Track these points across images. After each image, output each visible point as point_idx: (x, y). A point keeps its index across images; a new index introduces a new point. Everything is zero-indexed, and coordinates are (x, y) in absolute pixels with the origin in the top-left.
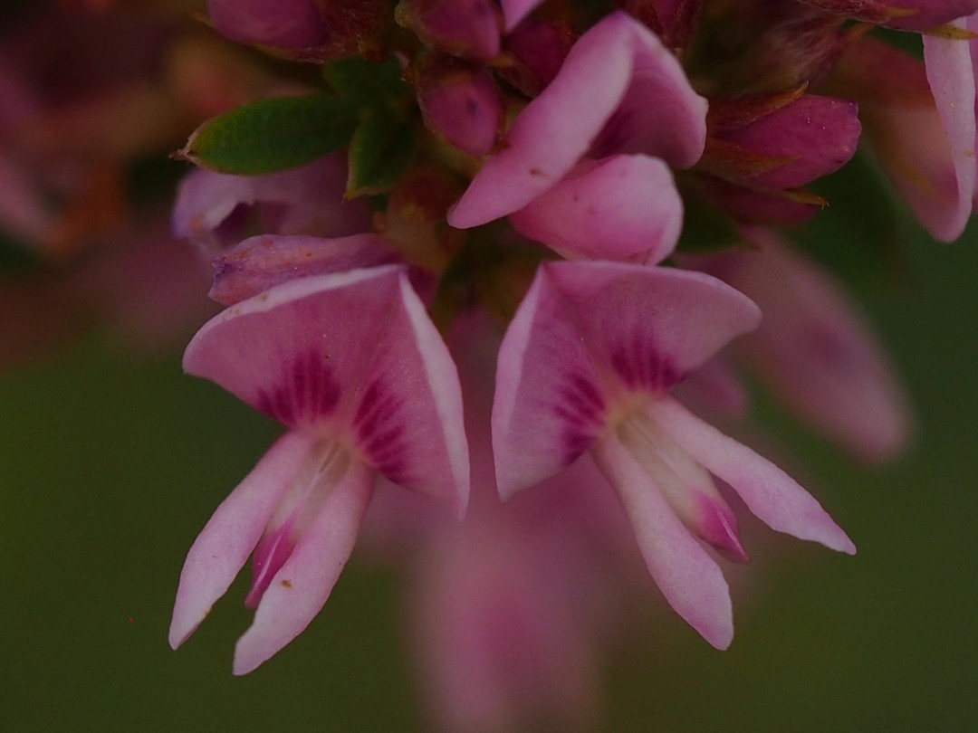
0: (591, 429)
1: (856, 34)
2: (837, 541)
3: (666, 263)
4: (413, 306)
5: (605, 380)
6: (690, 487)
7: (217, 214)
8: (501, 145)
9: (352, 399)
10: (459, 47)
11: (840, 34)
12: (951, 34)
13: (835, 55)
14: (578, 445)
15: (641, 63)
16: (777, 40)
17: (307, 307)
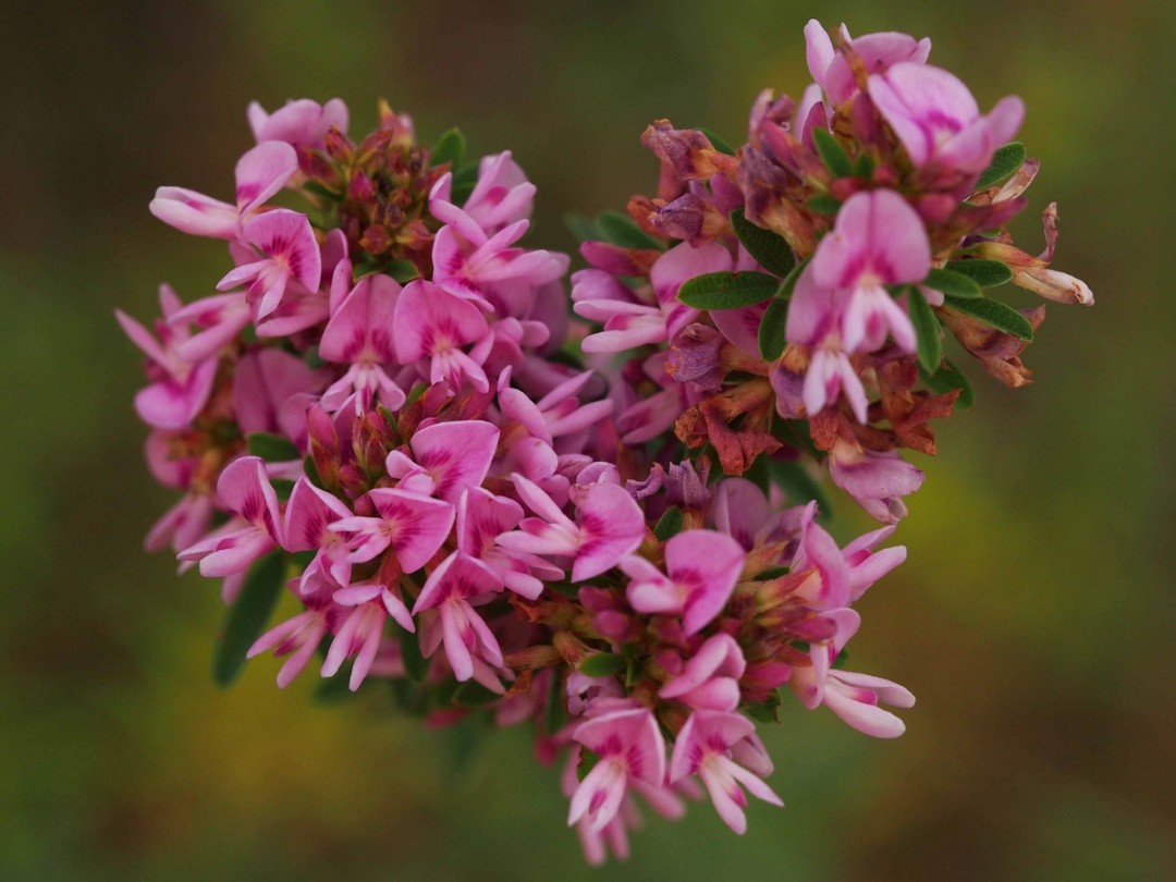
0: (699, 763)
1: (788, 642)
2: (778, 802)
3: (733, 712)
4: (653, 723)
5: (705, 748)
6: (730, 785)
7: (582, 690)
8: (683, 672)
9: (626, 750)
10: (671, 640)
11: (783, 642)
12: (821, 645)
13: (781, 649)
14: (694, 768)
15: (730, 649)
16: (763, 643)
17: (616, 722)
